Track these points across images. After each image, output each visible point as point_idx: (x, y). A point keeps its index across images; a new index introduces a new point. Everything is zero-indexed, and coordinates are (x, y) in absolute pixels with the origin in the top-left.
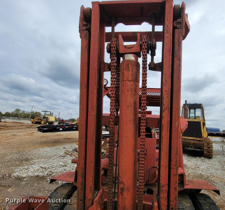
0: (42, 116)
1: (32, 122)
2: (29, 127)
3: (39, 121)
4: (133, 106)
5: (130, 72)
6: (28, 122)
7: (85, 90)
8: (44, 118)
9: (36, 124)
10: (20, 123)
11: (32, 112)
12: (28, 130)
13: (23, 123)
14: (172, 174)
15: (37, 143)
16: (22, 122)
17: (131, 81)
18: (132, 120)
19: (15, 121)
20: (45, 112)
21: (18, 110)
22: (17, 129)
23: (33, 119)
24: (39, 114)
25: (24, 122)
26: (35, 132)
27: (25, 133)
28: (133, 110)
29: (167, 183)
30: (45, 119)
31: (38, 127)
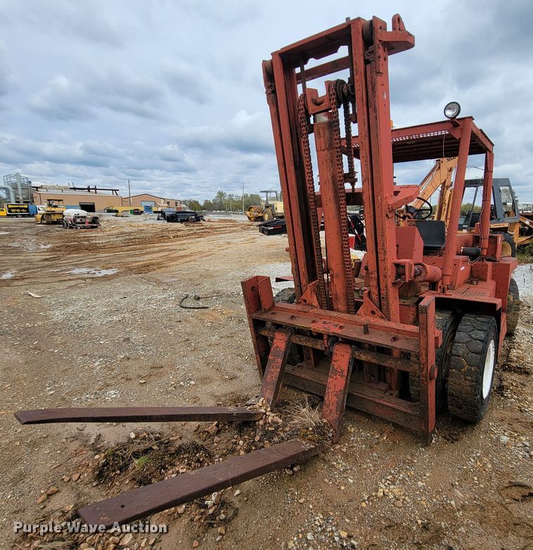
0: (263, 204)
1: (249, 218)
2: (246, 228)
3: (260, 215)
4: (331, 182)
5: (322, 139)
6: (242, 218)
7: (283, 169)
8: (267, 207)
9: (256, 221)
10: (230, 221)
11: (245, 196)
12: (245, 233)
13: (234, 221)
14: (379, 259)
15: (263, 256)
16: (233, 219)
17: (324, 150)
18: (332, 198)
19: (223, 218)
20: (267, 192)
21: (221, 194)
22: (230, 232)
23: (249, 211)
24: (257, 197)
25: (236, 219)
26: (257, 236)
27: (242, 239)
28: (331, 185)
29: (376, 269)
30: (269, 210)
31: (260, 226)
